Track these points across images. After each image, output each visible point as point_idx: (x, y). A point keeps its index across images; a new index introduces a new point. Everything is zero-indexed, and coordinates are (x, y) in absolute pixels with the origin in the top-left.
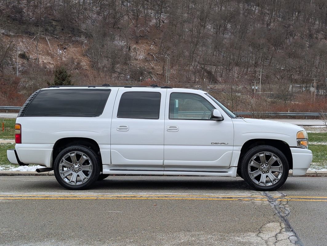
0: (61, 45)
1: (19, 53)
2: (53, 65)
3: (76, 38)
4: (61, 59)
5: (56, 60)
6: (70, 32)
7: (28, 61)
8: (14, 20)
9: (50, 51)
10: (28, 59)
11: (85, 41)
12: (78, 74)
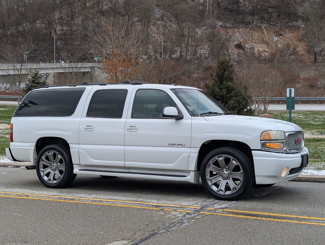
0: (277, 32)
1: (236, 43)
2: (268, 53)
3: (293, 23)
4: (277, 46)
5: (271, 47)
6: (286, 17)
7: (243, 51)
8: (231, 11)
9: (265, 39)
10: (244, 49)
11: (302, 25)
12: (293, 60)
